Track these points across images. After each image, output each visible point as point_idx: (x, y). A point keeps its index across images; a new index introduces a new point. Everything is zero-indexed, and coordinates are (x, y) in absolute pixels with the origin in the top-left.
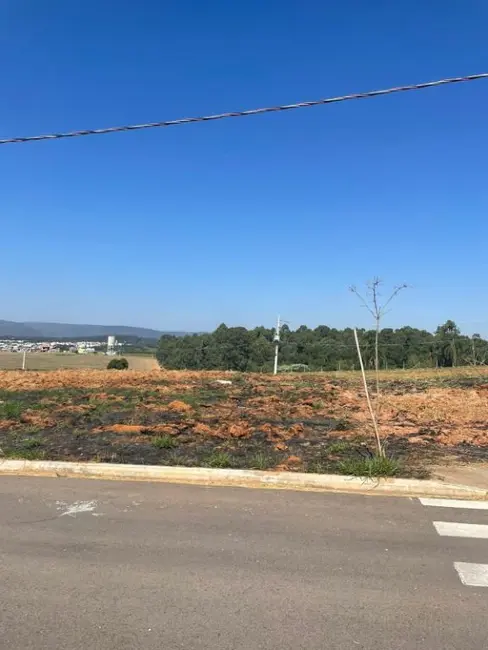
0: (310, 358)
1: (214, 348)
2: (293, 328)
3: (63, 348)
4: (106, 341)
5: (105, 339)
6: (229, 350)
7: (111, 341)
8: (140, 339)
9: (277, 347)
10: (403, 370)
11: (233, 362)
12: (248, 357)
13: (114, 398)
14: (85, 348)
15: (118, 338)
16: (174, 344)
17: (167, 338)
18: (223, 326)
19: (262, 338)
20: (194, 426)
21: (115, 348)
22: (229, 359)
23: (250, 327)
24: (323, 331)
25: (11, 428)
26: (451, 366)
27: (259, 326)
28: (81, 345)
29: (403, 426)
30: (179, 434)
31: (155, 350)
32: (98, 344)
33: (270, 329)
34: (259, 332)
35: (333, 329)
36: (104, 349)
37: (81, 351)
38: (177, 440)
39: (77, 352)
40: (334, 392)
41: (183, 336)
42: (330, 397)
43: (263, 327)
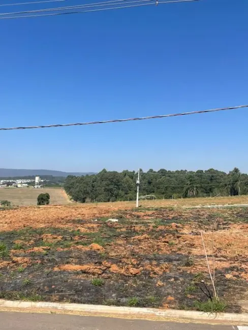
0: (155, 189)
1: (99, 184)
2: (145, 171)
3: (8, 184)
4: (35, 179)
5: (34, 178)
6: (108, 185)
7: (37, 179)
8: (54, 178)
9: (138, 187)
10: (210, 198)
11: (111, 192)
12: (119, 189)
13: (56, 238)
14: (21, 183)
15: (41, 177)
16: (75, 181)
17: (71, 177)
18: (104, 171)
19: (127, 177)
20: (110, 267)
21: (40, 183)
22: (108, 190)
23: (120, 171)
24: (163, 172)
25: (8, 267)
26: (238, 194)
27: (125, 170)
28: (19, 181)
29: (220, 261)
30: (102, 273)
31: (63, 184)
32: (29, 181)
33: (132, 171)
34: (125, 173)
35: (169, 171)
36: (33, 184)
37: (19, 186)
38: (102, 277)
39: (17, 186)
40: (178, 229)
41: (80, 176)
42: (176, 234)
43: (127, 170)
